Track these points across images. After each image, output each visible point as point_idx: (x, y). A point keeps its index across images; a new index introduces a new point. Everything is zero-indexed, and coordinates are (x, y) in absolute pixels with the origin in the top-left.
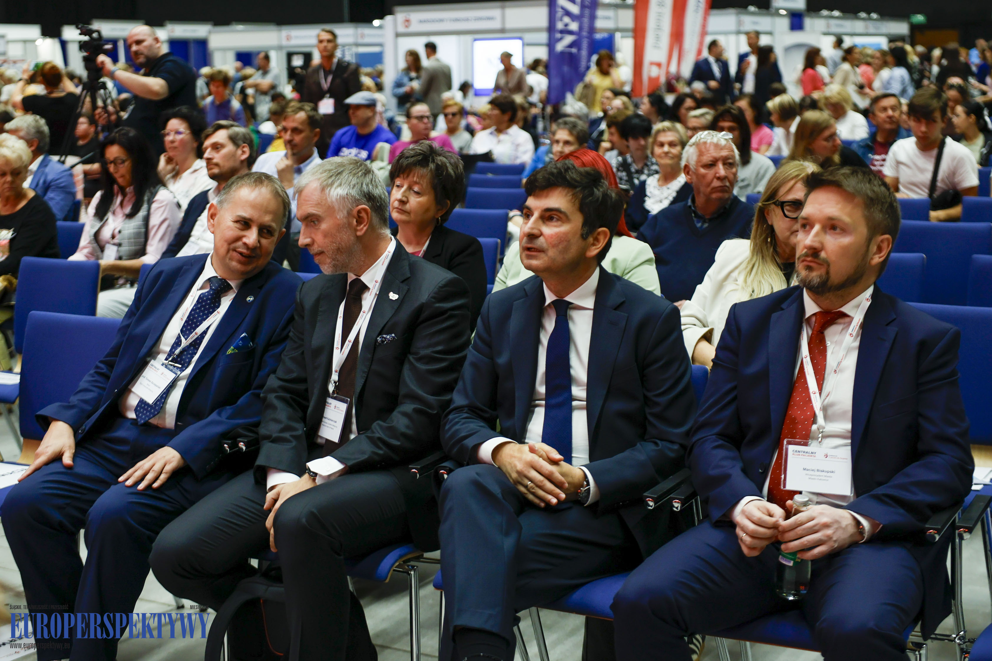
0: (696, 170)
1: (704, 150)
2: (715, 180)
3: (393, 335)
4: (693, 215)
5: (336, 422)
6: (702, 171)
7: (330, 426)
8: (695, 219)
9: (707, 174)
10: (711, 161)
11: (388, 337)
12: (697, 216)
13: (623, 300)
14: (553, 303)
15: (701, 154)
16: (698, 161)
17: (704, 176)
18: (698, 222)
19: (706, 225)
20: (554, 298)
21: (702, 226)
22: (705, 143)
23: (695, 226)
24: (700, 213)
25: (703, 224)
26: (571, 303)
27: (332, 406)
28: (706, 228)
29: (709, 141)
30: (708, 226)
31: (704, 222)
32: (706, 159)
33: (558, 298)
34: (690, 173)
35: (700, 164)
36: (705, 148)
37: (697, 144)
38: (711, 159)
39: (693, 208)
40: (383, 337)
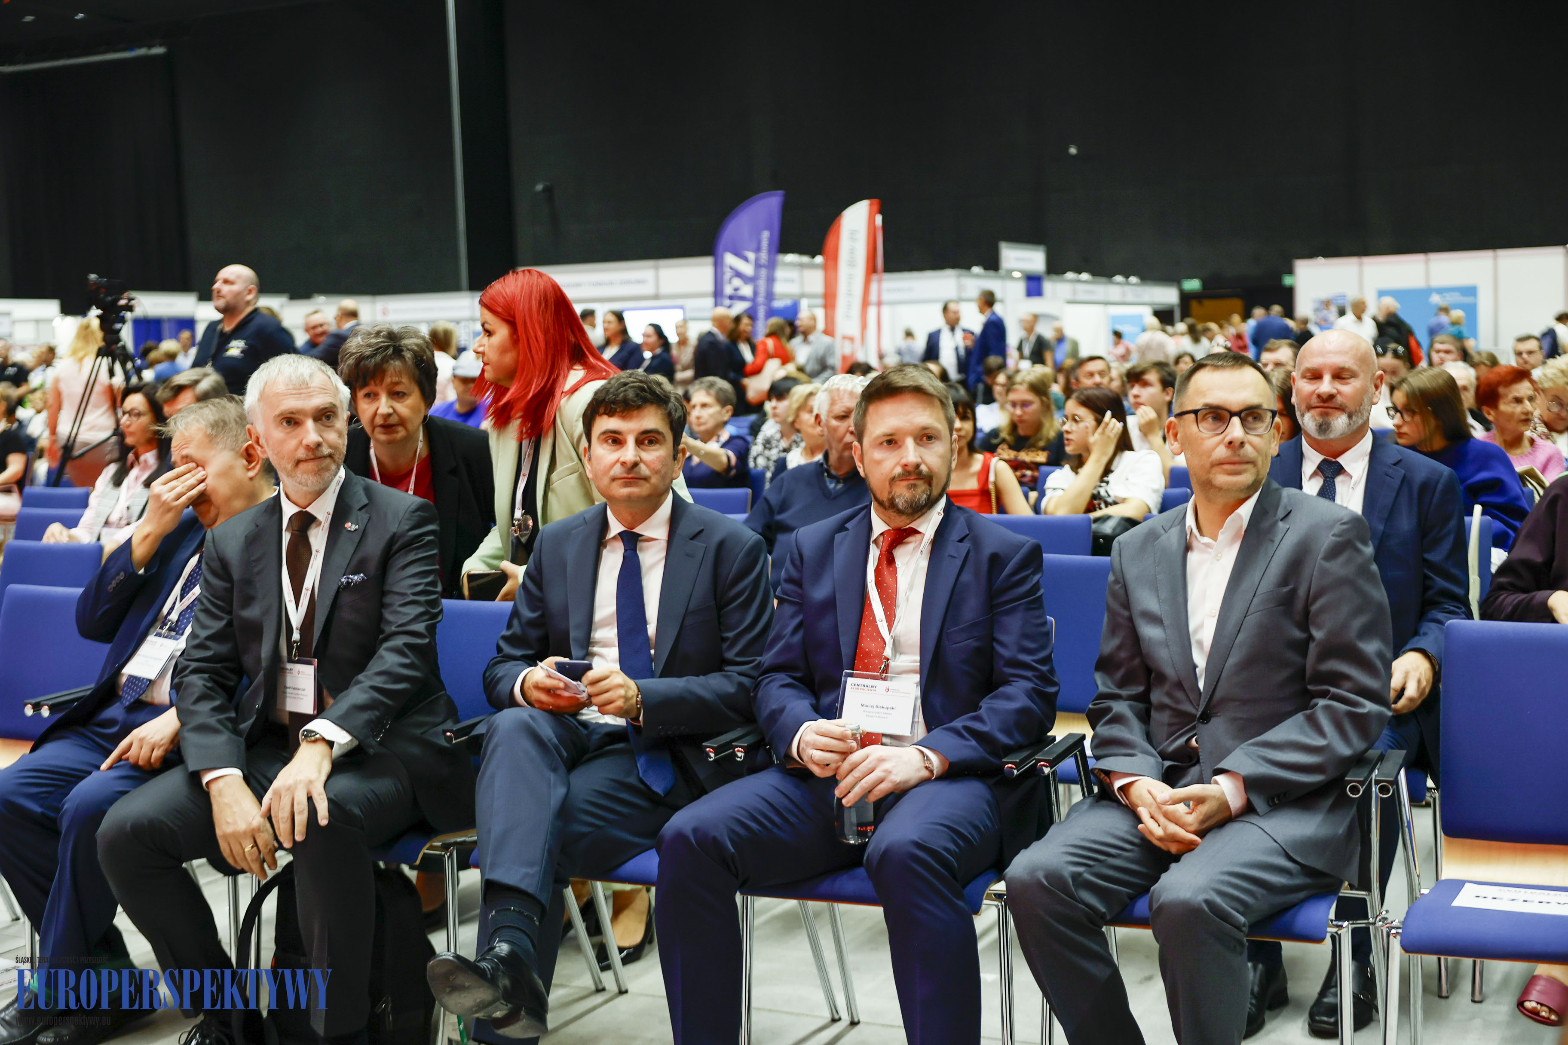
0: (827, 421)
1: (836, 398)
2: (848, 435)
3: (362, 575)
4: (826, 474)
5: (304, 690)
6: (834, 423)
7: (292, 696)
8: (827, 479)
9: (838, 427)
10: (844, 412)
11: (356, 578)
12: (830, 476)
13: (701, 528)
14: (621, 534)
15: (833, 403)
16: (830, 411)
17: (835, 429)
18: (831, 483)
19: (840, 486)
20: (621, 528)
21: (835, 488)
22: (838, 390)
23: (827, 487)
24: (833, 472)
25: (836, 485)
26: (642, 535)
27: (295, 672)
28: (841, 488)
29: (842, 388)
30: (843, 487)
31: (838, 482)
32: (839, 409)
33: (625, 529)
34: (822, 424)
35: (832, 415)
36: (839, 395)
37: (830, 391)
38: (843, 409)
39: (825, 466)
40: (348, 578)
